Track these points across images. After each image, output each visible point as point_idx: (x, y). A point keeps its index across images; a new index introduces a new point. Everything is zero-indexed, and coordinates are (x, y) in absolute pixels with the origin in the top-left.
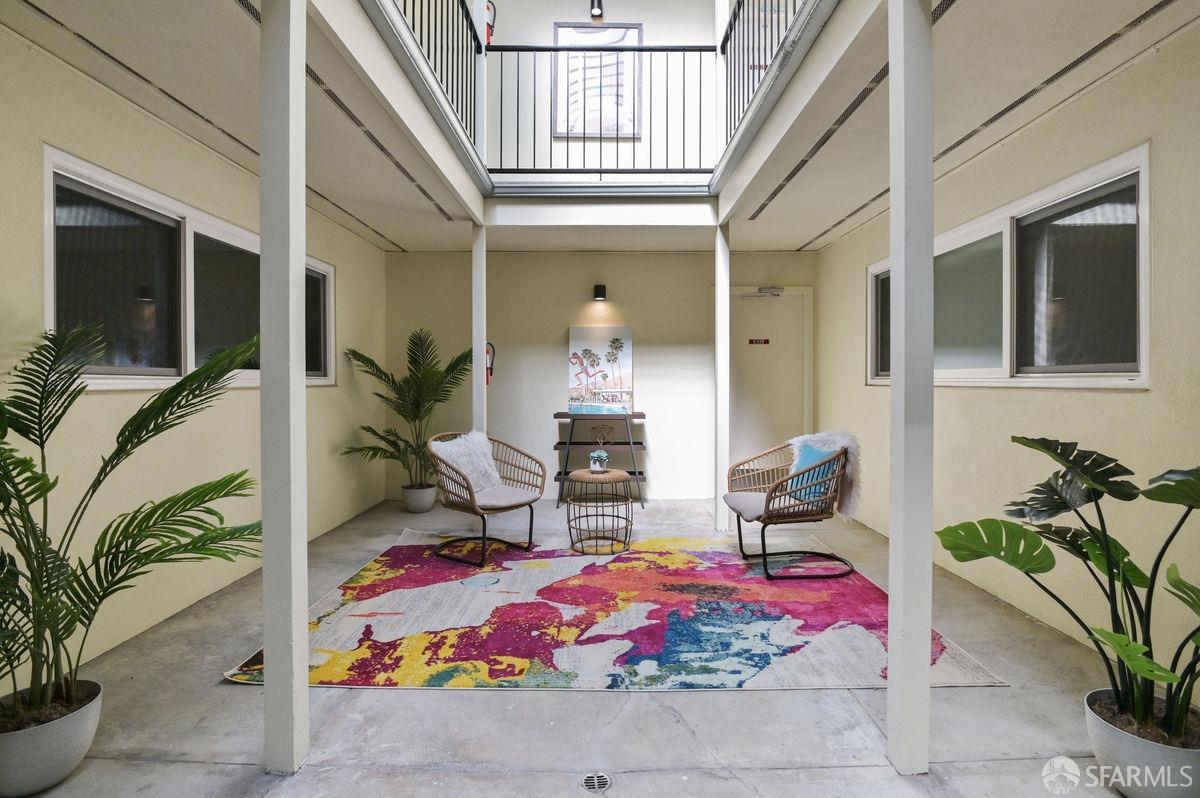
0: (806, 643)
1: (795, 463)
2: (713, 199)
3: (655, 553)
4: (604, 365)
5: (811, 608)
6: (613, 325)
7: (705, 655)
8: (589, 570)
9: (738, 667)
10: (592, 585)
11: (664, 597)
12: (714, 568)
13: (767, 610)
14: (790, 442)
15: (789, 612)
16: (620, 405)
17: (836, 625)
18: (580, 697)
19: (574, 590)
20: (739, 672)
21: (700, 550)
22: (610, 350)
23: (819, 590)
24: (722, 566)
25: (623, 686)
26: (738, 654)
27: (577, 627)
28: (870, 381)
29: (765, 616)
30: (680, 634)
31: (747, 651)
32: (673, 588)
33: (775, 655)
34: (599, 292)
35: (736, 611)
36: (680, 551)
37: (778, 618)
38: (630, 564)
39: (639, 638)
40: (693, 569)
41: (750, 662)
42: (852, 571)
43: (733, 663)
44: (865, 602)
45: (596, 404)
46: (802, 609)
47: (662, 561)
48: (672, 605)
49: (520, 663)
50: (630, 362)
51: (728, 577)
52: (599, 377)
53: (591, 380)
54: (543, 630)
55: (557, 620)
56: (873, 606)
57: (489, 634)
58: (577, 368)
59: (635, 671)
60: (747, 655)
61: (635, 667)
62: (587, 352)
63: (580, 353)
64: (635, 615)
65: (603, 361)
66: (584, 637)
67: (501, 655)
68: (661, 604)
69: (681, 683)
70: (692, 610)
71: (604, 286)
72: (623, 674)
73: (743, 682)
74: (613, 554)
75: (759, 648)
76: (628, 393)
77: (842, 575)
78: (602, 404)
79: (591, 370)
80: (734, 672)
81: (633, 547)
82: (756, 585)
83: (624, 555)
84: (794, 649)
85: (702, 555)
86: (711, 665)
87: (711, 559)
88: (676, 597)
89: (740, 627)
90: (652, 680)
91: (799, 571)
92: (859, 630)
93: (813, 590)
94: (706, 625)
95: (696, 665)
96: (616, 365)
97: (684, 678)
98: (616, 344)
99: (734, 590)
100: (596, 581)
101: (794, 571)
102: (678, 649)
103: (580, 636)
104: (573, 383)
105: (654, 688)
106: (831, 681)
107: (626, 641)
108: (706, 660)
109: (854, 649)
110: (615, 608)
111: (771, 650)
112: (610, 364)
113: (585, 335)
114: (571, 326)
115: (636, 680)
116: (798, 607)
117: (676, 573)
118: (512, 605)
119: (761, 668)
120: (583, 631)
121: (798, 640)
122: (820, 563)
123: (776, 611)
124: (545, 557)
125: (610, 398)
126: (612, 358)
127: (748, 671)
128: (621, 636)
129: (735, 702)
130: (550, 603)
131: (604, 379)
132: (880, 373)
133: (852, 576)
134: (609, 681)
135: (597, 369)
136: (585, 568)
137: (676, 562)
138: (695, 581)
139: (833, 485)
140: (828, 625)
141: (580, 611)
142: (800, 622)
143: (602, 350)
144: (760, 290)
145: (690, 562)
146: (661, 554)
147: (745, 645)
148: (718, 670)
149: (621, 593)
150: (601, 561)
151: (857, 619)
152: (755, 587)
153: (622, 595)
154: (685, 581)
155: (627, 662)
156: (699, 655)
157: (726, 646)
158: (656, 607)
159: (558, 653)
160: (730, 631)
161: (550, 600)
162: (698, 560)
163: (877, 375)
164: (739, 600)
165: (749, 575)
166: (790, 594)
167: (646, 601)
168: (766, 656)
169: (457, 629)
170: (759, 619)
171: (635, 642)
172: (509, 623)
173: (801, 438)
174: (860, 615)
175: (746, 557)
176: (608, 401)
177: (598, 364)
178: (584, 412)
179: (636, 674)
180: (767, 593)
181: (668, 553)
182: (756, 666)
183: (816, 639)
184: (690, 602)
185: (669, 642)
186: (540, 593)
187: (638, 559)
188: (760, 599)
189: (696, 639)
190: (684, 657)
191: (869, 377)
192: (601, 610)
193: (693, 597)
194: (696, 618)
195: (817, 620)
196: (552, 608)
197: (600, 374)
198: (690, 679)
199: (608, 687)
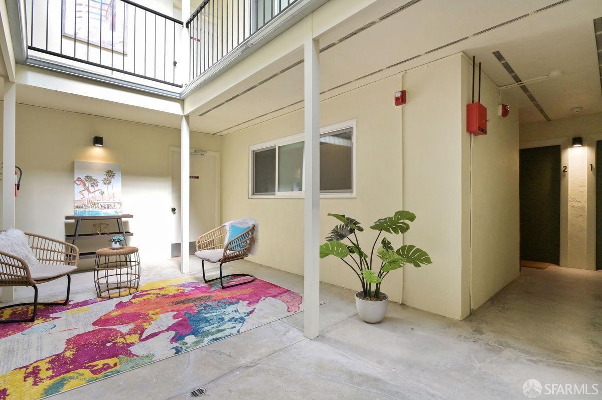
0: (255, 308)
1: (228, 234)
2: (181, 101)
3: (156, 289)
4: (101, 185)
5: (248, 296)
6: (109, 163)
7: (215, 325)
8: (120, 305)
9: (233, 325)
10: (129, 312)
11: (177, 307)
12: (193, 290)
13: (230, 301)
14: (225, 224)
15: (240, 299)
16: (114, 210)
17: (262, 299)
18: (162, 363)
19: (117, 317)
20: (235, 327)
21: (180, 283)
22: (106, 177)
23: (247, 288)
24: (196, 288)
25: (183, 350)
26: (230, 321)
27: (136, 334)
28: (251, 197)
29: (231, 304)
30: (196, 321)
31: (233, 318)
32: (178, 303)
33: (245, 316)
34: (98, 141)
35: (217, 305)
36: (170, 286)
37: (238, 303)
38: (145, 297)
39: (176, 328)
40: (183, 292)
41: (237, 322)
42: (256, 279)
43: (230, 324)
44: (267, 289)
45: (96, 210)
46: (245, 297)
47: (163, 292)
48: (183, 310)
49: (111, 361)
50: (120, 184)
51: (202, 292)
52: (98, 193)
53: (91, 195)
54: (113, 342)
55: (120, 334)
56: (270, 289)
57: (73, 354)
58: (81, 188)
59: (185, 343)
60: (234, 320)
61: (184, 341)
62: (88, 178)
63: (83, 178)
64: (167, 319)
65: (101, 184)
66: (144, 336)
67: (93, 361)
68: (177, 311)
69: (212, 340)
70: (195, 310)
71: (102, 138)
72: (180, 346)
73: (239, 330)
74: (131, 294)
75: (237, 316)
76: (119, 203)
77: (252, 281)
78: (101, 210)
79: (92, 189)
80: (232, 328)
81: (140, 289)
82: (219, 293)
83: (138, 294)
84: (252, 312)
85: (184, 285)
86: (221, 328)
87: (189, 286)
88: (183, 306)
89: (223, 310)
90: (196, 343)
91: (234, 283)
92: (271, 298)
93: (244, 289)
94: (206, 314)
95: (214, 330)
96: (110, 186)
97: (211, 337)
98: (110, 174)
99: (210, 296)
100: (129, 310)
101: (231, 284)
102: (201, 326)
103: (140, 337)
104: (78, 197)
105: (199, 346)
106: (272, 319)
107: (170, 332)
108: (217, 327)
109: (273, 306)
110: (151, 319)
111: (243, 315)
112: (106, 186)
113: (86, 166)
114: (76, 160)
115: (188, 345)
116: (242, 296)
117: (175, 296)
118: (78, 335)
119: (243, 323)
120: (141, 335)
121: (251, 308)
122: (240, 278)
123: (234, 300)
124: (83, 306)
125: (106, 206)
126: (107, 182)
127: (238, 326)
128: (166, 330)
129: (240, 339)
130: (107, 327)
131: (102, 194)
132: (255, 193)
133: (256, 280)
134: (174, 351)
135: (96, 188)
136: (116, 305)
137: (172, 291)
138: (188, 297)
139: (248, 241)
140: (259, 300)
141: (131, 326)
142: (248, 302)
143: (100, 177)
144: (195, 151)
145: (179, 290)
146: (160, 289)
147: (231, 316)
148: (225, 329)
149: (150, 312)
150: (125, 300)
151: (268, 295)
152: (220, 294)
153: (151, 313)
154: (183, 299)
155: (177, 340)
156: (212, 326)
157: (222, 319)
158: (175, 313)
159: (133, 349)
160: (219, 313)
161: (105, 326)
162: (182, 288)
163: (254, 194)
164: (215, 300)
165: (212, 289)
166: (237, 292)
167: (168, 312)
168: (242, 318)
169: (44, 359)
170: (230, 305)
171: (175, 330)
172: (84, 345)
173: (229, 222)
174: (268, 294)
175: (206, 282)
176: (105, 208)
177: (97, 186)
178: (87, 215)
179: (187, 344)
180: (226, 294)
181: (163, 288)
182: (240, 322)
183: (258, 306)
184: (192, 307)
185: (194, 325)
186: (94, 324)
187: (148, 294)
188: (224, 297)
189: (206, 320)
190: (205, 329)
191: (250, 195)
192: (144, 322)
193: (191, 304)
194: (199, 312)
195: (253, 299)
196: (111, 329)
197: (100, 191)
198: (215, 337)
199: (176, 354)
